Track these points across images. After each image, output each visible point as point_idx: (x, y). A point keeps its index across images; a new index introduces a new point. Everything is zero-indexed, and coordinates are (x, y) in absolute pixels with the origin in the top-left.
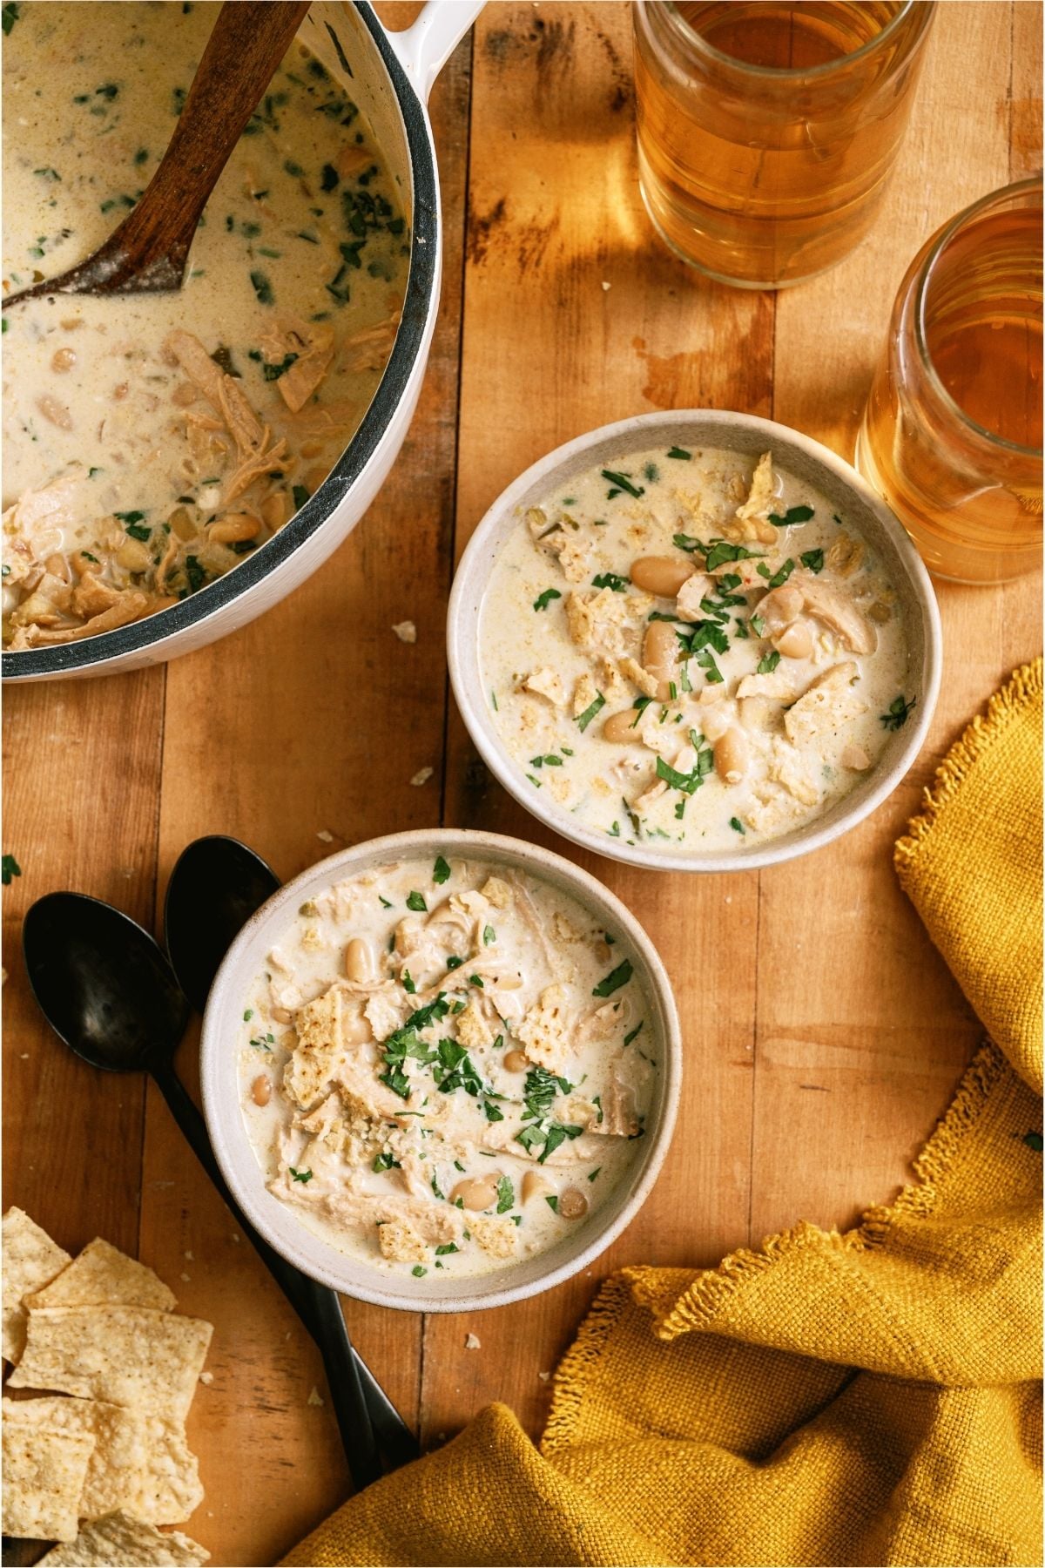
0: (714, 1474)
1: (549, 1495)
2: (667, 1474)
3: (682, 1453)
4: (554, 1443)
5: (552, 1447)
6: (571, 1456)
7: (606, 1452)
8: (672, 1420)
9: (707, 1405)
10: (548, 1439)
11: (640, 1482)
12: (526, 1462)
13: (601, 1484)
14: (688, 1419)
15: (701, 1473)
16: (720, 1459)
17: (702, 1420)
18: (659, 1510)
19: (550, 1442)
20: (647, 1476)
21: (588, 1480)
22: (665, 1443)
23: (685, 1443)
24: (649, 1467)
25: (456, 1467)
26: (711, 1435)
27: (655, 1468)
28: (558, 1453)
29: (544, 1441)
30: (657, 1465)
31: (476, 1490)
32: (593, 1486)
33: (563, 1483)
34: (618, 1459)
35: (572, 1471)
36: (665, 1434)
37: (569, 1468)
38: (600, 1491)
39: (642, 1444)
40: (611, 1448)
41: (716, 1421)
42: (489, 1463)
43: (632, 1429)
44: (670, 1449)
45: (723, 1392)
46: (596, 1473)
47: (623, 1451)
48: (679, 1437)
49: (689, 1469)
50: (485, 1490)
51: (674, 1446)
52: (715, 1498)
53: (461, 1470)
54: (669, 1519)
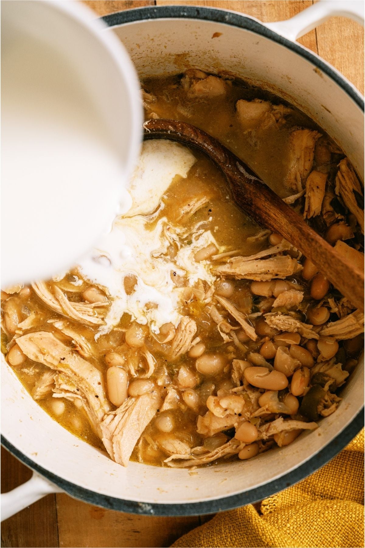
0: (354, 516)
1: (268, 540)
2: (329, 518)
3: (335, 506)
4: (268, 507)
5: (267, 509)
6: (278, 514)
7: (295, 510)
8: (326, 489)
9: (343, 479)
10: (264, 505)
11: (316, 523)
12: (254, 523)
13: (295, 527)
14: (334, 487)
15: (347, 516)
16: (356, 508)
17: (341, 487)
18: (327, 537)
19: (266, 507)
20: (319, 520)
21: (288, 525)
22: (325, 502)
23: (335, 501)
24: (319, 515)
25: (218, 528)
26: (347, 494)
27: (322, 516)
28: (271, 512)
29: (262, 507)
30: (323, 514)
31: (229, 540)
32: (292, 528)
33: (275, 533)
34: (302, 513)
35: (280, 521)
36: (324, 497)
37: (278, 520)
38: (295, 530)
39: (313, 504)
40: (298, 507)
41: (348, 487)
42: (235, 525)
43: (306, 496)
44: (328, 505)
45: (350, 472)
46: (292, 521)
47: (304, 508)
48: (332, 498)
49: (340, 514)
50: (234, 539)
51: (330, 503)
52: (356, 528)
53: (221, 529)
54: (333, 541)
